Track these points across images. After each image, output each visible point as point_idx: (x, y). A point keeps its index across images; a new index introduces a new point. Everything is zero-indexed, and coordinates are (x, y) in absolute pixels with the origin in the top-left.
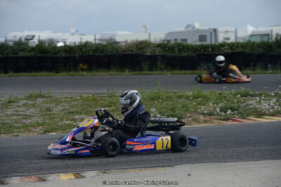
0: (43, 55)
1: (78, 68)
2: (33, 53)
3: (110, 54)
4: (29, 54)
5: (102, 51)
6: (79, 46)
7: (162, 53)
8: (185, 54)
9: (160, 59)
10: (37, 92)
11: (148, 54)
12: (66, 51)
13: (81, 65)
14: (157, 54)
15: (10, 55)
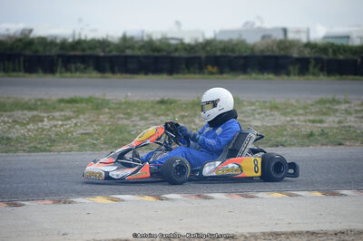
0: (156, 54)
1: (206, 71)
2: (143, 51)
3: (245, 54)
4: (138, 53)
5: (233, 50)
6: (201, 44)
7: (313, 55)
8: (341, 57)
9: (313, 62)
10: (330, 97)
11: (295, 55)
12: (186, 49)
13: (210, 68)
14: (308, 56)
15: (114, 53)
